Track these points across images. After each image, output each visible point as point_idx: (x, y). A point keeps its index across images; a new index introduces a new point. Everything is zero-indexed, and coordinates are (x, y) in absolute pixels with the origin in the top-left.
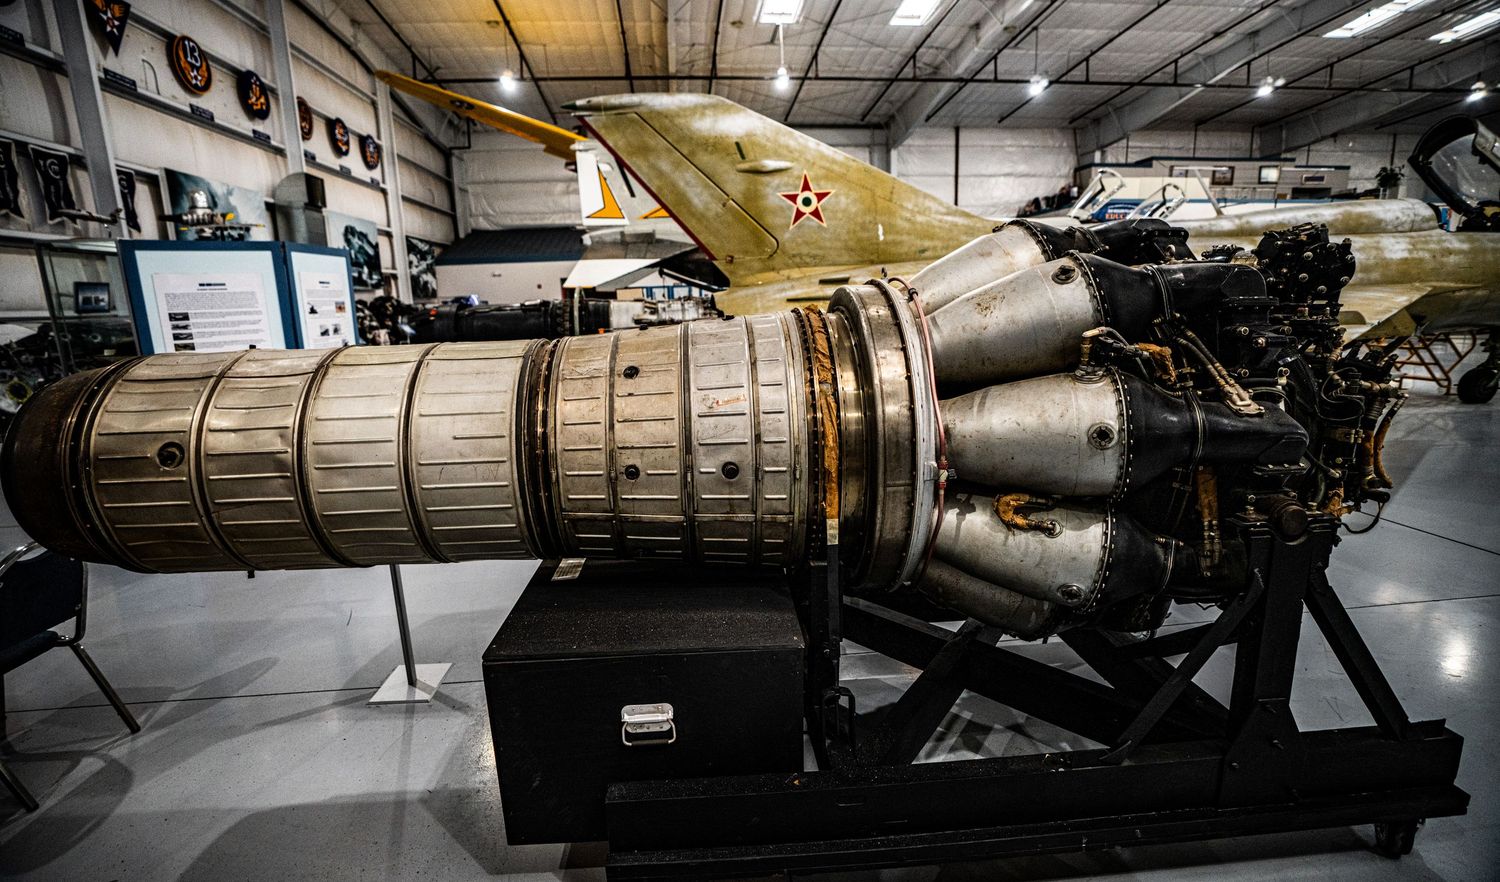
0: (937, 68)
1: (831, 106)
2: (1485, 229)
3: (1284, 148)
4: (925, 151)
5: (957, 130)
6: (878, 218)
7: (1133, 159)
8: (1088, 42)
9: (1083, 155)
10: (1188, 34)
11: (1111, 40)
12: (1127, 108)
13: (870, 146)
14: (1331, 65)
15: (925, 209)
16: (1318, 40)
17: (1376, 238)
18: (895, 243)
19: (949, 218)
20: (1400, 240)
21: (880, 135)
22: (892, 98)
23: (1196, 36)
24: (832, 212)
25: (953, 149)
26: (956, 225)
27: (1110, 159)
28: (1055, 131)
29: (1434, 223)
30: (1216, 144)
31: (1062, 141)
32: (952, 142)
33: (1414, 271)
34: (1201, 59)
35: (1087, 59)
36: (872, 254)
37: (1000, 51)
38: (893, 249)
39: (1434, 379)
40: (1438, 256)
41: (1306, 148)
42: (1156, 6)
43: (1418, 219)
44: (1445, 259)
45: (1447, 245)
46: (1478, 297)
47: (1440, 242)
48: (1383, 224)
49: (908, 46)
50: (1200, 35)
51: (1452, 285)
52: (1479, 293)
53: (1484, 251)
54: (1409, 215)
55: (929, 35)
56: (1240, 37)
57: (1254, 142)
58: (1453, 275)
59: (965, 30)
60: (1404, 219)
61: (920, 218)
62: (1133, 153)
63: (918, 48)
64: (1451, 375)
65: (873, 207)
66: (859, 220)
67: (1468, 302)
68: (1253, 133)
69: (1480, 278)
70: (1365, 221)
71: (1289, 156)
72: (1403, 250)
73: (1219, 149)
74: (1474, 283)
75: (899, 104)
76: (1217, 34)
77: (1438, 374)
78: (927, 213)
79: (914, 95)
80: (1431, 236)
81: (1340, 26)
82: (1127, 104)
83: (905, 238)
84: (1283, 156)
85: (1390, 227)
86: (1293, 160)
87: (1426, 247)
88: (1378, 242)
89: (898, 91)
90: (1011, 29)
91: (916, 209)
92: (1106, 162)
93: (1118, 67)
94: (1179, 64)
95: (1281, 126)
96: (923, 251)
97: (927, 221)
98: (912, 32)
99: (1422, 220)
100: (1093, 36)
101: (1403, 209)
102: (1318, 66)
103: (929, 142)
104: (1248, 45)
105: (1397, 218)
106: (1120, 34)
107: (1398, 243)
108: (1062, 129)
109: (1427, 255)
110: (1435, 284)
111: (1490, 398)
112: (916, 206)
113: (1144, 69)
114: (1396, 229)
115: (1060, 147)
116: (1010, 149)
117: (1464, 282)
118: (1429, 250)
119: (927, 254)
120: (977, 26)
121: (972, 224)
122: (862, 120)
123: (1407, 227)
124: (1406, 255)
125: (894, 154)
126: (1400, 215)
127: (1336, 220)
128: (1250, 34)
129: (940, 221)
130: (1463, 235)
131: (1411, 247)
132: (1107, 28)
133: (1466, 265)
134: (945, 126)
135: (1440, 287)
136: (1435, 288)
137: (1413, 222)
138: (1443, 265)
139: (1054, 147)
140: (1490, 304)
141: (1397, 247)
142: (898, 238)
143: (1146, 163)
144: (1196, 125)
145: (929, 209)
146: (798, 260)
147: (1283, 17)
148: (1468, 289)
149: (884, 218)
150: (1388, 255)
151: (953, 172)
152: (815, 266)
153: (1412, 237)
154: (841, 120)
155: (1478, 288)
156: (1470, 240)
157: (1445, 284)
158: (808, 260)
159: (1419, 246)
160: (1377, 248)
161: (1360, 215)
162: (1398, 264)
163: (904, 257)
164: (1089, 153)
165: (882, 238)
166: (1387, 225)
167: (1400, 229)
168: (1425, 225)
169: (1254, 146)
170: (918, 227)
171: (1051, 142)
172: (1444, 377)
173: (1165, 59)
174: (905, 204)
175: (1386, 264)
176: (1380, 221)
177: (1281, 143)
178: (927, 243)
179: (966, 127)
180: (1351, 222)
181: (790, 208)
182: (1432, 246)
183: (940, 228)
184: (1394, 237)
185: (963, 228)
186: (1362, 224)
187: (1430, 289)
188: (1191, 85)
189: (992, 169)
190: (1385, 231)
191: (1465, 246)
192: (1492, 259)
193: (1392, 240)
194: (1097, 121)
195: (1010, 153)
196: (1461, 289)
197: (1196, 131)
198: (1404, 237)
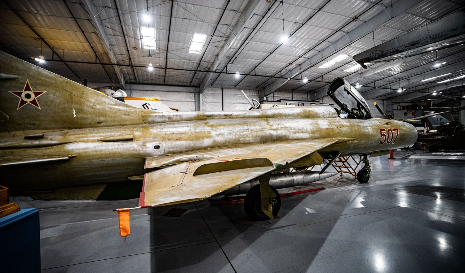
0: (209, 68)
1: (178, 79)
2: (354, 118)
3: (316, 98)
4: (213, 95)
5: (222, 89)
6: (73, 105)
7: (276, 100)
8: (254, 63)
9: (261, 98)
10: (282, 63)
11: (260, 63)
12: (271, 85)
13: (195, 93)
14: (322, 76)
15: (102, 103)
16: (317, 69)
17: (316, 120)
18: (83, 118)
19: (116, 107)
20: (325, 121)
21: (197, 89)
22: (199, 77)
23: (285, 64)
24: (44, 102)
25: (221, 95)
26: (120, 110)
27: (269, 99)
28: (252, 90)
29: (337, 115)
30: (299, 97)
31: (255, 94)
32: (221, 93)
33: (331, 133)
34: (288, 71)
35: (255, 69)
36: (69, 124)
37: (227, 64)
38: (81, 121)
39: (351, 173)
40: (339, 128)
41: (322, 99)
42: (270, 54)
43: (331, 113)
44: (342, 129)
45: (341, 123)
46: (355, 143)
47: (339, 122)
48: (319, 115)
49: (197, 61)
50: (286, 64)
51: (346, 139)
52: (355, 141)
53: (354, 126)
54: (327, 112)
55: (202, 57)
56: (296, 66)
57: (308, 96)
58: (344, 135)
59: (214, 57)
60: (326, 113)
61: (98, 107)
62: (276, 98)
63: (201, 61)
64: (355, 171)
65: (70, 100)
66: (61, 106)
67: (352, 145)
68: (308, 94)
69: (355, 136)
70: (312, 113)
71: (318, 101)
72: (326, 125)
73: (299, 98)
74: (353, 138)
75: (201, 80)
76: (290, 64)
77: (352, 171)
78: (103, 104)
79: (205, 77)
80: (336, 120)
81: (321, 65)
82: (271, 83)
83: (89, 116)
84: (316, 101)
85: (321, 116)
86: (319, 102)
87: (334, 124)
88: (317, 122)
89: (199, 75)
90: (229, 57)
91: (97, 102)
92: (268, 100)
93: (265, 72)
94: (282, 72)
95: (315, 93)
96: (100, 123)
97: (103, 108)
98: (197, 55)
99: (332, 114)
100: (255, 62)
101: (325, 109)
102: (319, 76)
103: (214, 92)
104: (298, 68)
105: (323, 113)
106: (262, 61)
107: (324, 122)
108: (255, 90)
109: (335, 127)
110: (339, 138)
111: (368, 181)
112: (96, 100)
113: (273, 73)
114: (324, 117)
115: (254, 95)
116: (239, 95)
117: (349, 138)
118: (336, 125)
119: (102, 124)
120: (217, 55)
121: (128, 110)
122: (190, 84)
123: (327, 116)
124: (327, 127)
125: (201, 95)
126: (324, 112)
127: (301, 112)
128: (299, 65)
129: (111, 108)
130: (347, 120)
131: (329, 124)
132: (258, 60)
133: (349, 131)
134: (218, 88)
135: (342, 140)
136: (339, 139)
137: (329, 114)
138: (341, 131)
139: (252, 95)
140: (360, 146)
141: (324, 123)
142: (85, 116)
143: (279, 101)
144: (292, 91)
145: (105, 102)
146: (23, 126)
147: (306, 61)
148: (351, 140)
149: (76, 106)
150: (321, 127)
151: (222, 102)
152: (34, 129)
153: (329, 120)
154: (184, 84)
155: (355, 140)
156: (349, 122)
157: (343, 138)
158: (29, 126)
159: (332, 123)
160: (317, 124)
161: (309, 111)
162: (325, 130)
163: (89, 125)
164: (263, 97)
165: (75, 116)
166: (320, 115)
167: (325, 117)
168: (334, 116)
169: (309, 98)
170: (97, 111)
171: (252, 94)
172: (354, 172)
173: (278, 70)
174: (90, 100)
175: (320, 130)
176: (317, 114)
177: (315, 97)
178: (102, 119)
179: (225, 88)
180: (306, 114)
181: (18, 99)
182: (337, 124)
183: (110, 111)
184: (323, 120)
185: (123, 112)
186: (311, 114)
187: (337, 140)
188: (287, 78)
189: (235, 102)
190: (319, 118)
191: (348, 124)
192: (357, 129)
193: (322, 121)
194: (264, 88)
195: (239, 96)
196: (349, 141)
197: (292, 92)
198: (327, 120)
